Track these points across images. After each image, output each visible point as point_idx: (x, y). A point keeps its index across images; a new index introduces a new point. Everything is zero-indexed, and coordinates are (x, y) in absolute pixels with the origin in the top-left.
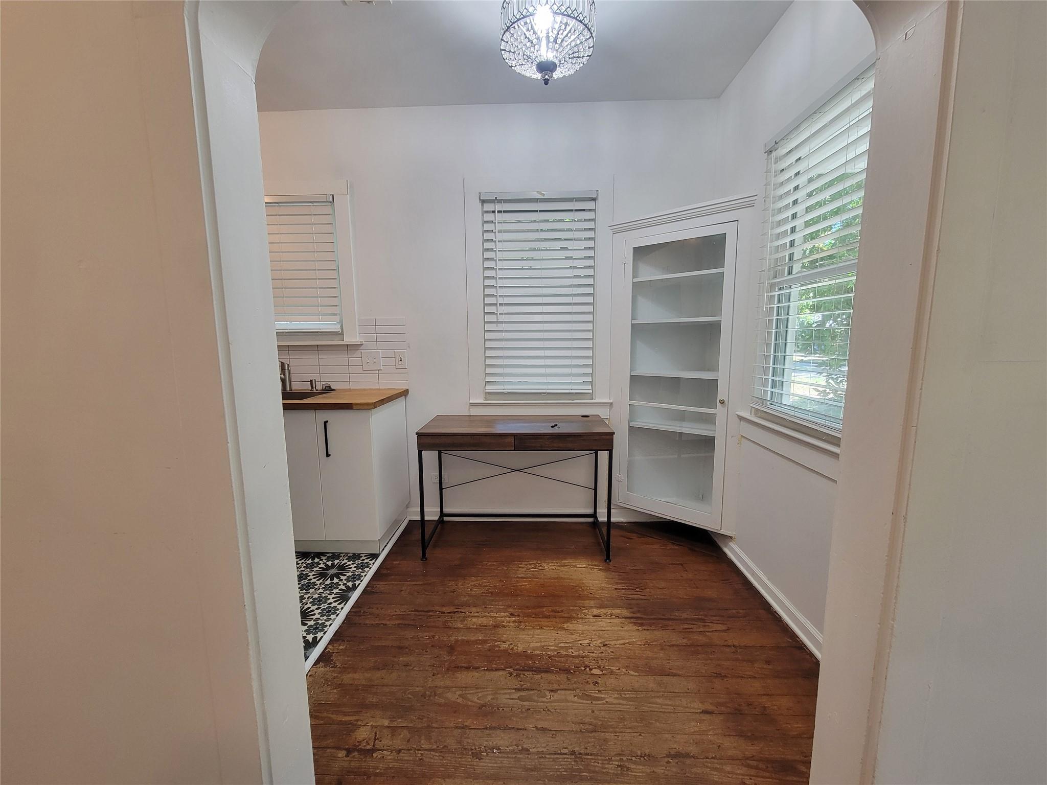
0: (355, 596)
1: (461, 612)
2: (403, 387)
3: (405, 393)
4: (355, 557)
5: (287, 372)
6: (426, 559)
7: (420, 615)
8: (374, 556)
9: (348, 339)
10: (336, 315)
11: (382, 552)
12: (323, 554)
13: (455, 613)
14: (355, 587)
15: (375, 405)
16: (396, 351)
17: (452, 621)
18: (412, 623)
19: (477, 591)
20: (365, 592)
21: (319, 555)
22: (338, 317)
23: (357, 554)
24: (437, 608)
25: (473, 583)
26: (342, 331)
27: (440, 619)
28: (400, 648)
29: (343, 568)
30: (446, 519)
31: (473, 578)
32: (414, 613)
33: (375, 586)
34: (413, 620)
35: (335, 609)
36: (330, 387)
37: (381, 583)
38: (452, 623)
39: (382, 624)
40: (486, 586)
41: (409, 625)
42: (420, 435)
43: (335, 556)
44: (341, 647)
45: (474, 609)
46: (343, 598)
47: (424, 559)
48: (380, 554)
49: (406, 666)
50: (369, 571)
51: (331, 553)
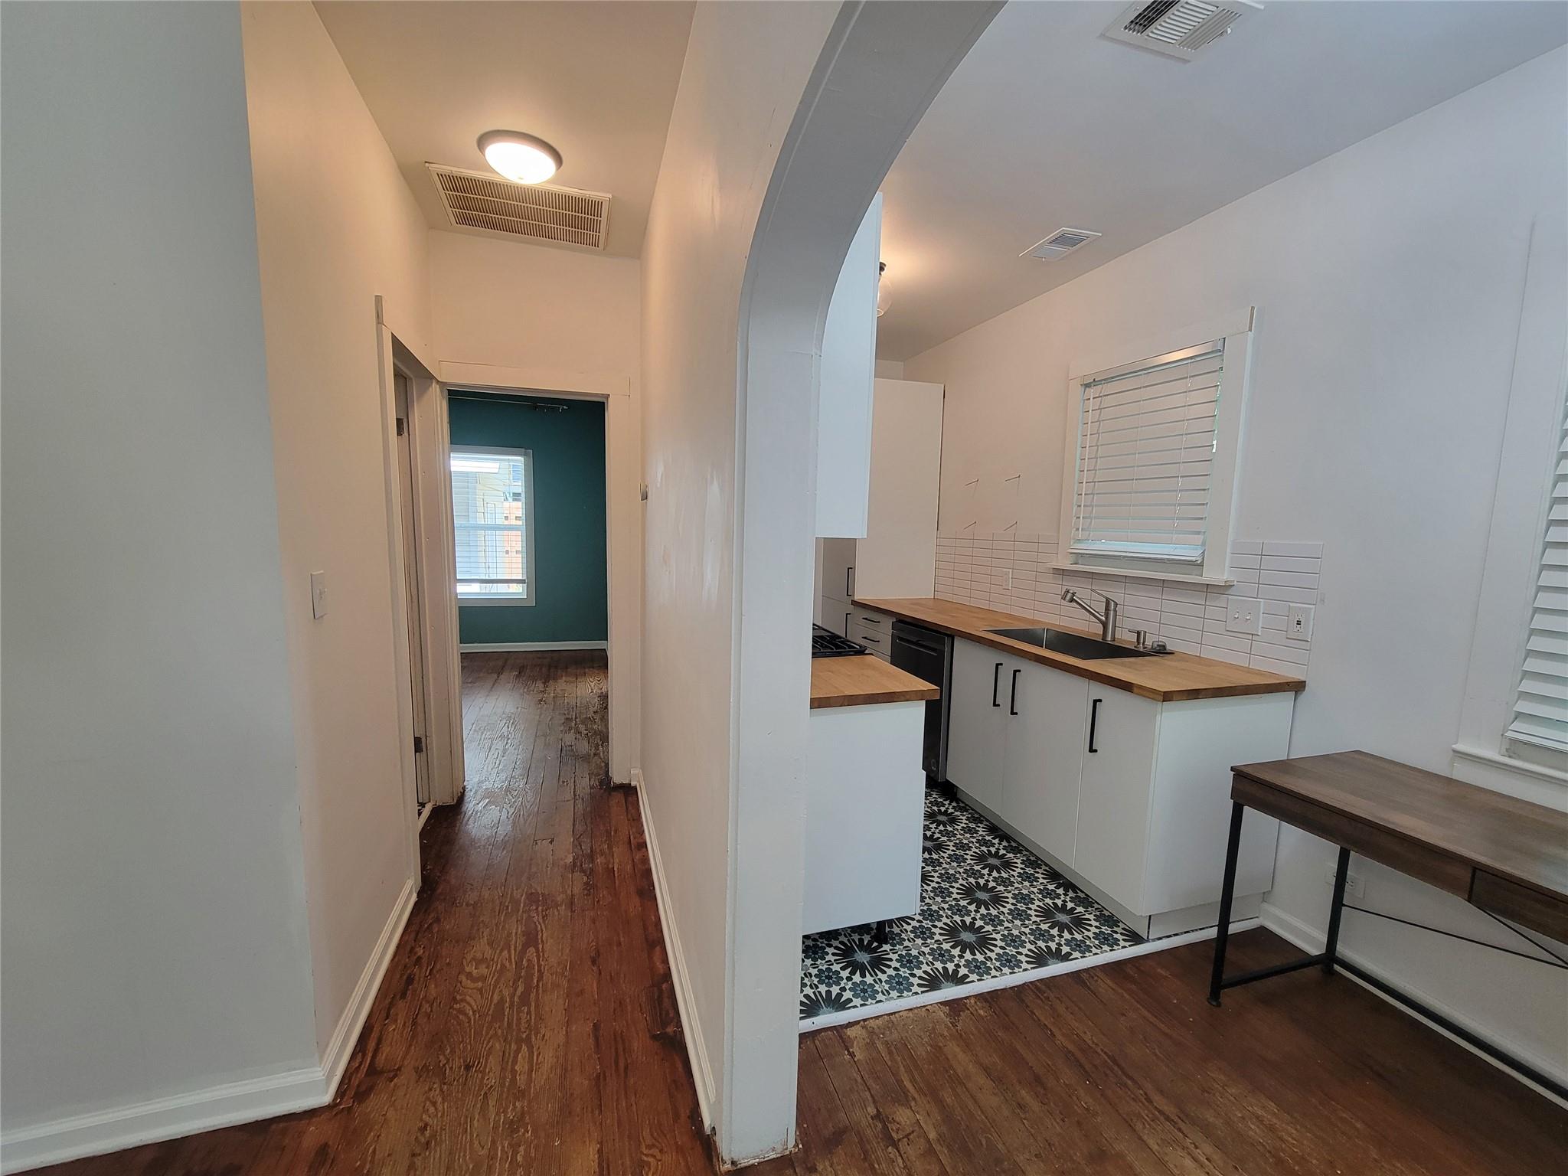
0: (1055, 969)
1: (1180, 1130)
2: (1294, 674)
3: (1298, 687)
4: (1110, 920)
5: (1112, 613)
6: (1219, 1005)
7: (1112, 1070)
8: (1135, 938)
9: (1210, 576)
10: (1198, 533)
11: (1154, 940)
12: (1075, 888)
13: (1168, 1119)
14: (1066, 958)
15: (1167, 697)
16: (1291, 604)
17: (1149, 1124)
18: (1088, 1067)
19: (1254, 1131)
20: (1076, 975)
21: (1069, 886)
22: (1201, 537)
23: (1115, 918)
24: (1148, 1086)
25: (1260, 1112)
26: (1203, 561)
27: (1133, 1103)
28: (1037, 1079)
29: (1079, 923)
30: (1337, 967)
31: (1272, 1106)
32: (1106, 1058)
33: (1096, 978)
34: (1095, 1066)
35: (1018, 964)
36: (1164, 647)
37: (1108, 982)
38: (1145, 1128)
39: (1051, 1030)
40: (1281, 1139)
41: (1081, 1065)
42: (1241, 775)
43: (1087, 902)
44: (981, 1012)
45: (1208, 1148)
46: (1040, 959)
47: (1214, 1003)
48: (1148, 941)
49: (1020, 1106)
50: (1107, 952)
51: (1086, 895)
